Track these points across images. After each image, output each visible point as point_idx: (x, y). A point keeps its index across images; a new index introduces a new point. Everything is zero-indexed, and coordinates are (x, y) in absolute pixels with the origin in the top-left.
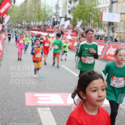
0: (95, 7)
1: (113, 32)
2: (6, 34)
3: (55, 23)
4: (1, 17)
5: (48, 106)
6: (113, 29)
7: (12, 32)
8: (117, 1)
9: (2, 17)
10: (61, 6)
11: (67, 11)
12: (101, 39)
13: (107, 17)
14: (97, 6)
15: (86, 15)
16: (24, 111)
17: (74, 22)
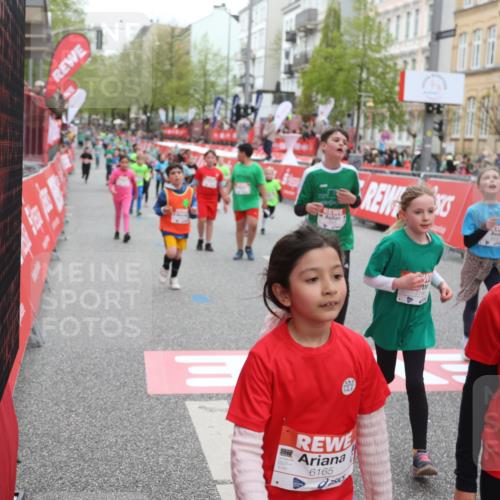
0: (378, 52)
1: (441, 138)
2: (73, 154)
3: (239, 113)
4: (56, 96)
5: (223, 395)
6: (440, 130)
7: (94, 145)
8: (454, 30)
9: (61, 97)
10: (259, 52)
11: (282, 69)
12: (399, 165)
13: (418, 89)
14: (385, 48)
15: (347, 82)
16: (141, 413)
17: (306, 106)
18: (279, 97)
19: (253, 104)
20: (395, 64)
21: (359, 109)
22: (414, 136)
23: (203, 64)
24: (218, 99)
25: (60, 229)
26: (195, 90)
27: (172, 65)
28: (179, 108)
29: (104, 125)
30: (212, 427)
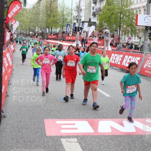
1: (150, 39)
3: (76, 30)
5: (74, 136)
6: (150, 36)
11: (91, 14)
15: (115, 19)
17: (100, 27)
18: (90, 24)
19: (81, 26)
20: (133, 12)
21: (120, 28)
22: (140, 38)
23: (63, 12)
24: (68, 24)
25: (11, 73)
26: (59, 21)
27: (51, 12)
28: (53, 28)
29: (26, 34)
30: (71, 149)
